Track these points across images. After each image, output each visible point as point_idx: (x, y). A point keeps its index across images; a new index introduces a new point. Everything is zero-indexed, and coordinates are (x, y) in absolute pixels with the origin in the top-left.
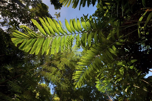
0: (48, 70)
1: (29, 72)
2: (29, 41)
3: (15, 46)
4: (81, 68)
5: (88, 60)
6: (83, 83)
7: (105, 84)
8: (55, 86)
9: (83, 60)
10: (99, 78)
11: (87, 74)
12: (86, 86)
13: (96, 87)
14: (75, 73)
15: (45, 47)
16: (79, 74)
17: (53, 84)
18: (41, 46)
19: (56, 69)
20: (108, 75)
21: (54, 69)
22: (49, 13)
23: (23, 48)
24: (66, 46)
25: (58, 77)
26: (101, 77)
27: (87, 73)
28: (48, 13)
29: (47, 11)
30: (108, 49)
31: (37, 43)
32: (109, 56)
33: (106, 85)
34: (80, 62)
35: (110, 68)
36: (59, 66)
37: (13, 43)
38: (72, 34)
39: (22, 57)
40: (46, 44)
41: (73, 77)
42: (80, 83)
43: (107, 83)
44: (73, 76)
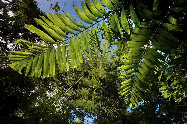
0: (77, 95)
1: (50, 110)
2: (34, 60)
3: (19, 74)
4: (128, 74)
5: (134, 57)
6: (140, 97)
7: (178, 86)
8: (94, 118)
9: (127, 61)
10: (163, 79)
11: (140, 81)
12: (145, 103)
13: (163, 96)
14: (121, 85)
15: (61, 61)
16: (128, 84)
17: (91, 117)
18: (54, 61)
19: (89, 89)
20: (177, 70)
21: (85, 91)
22: (42, 11)
23: (32, 74)
24: (91, 49)
25: (97, 101)
26: (165, 78)
27: (140, 79)
28: (40, 12)
29: (37, 8)
30: (162, 27)
31: (48, 60)
32: (169, 38)
33: (179, 89)
34: (122, 66)
35: (177, 57)
36: (92, 84)
37: (15, 70)
38: (94, 25)
39: (29, 92)
40: (61, 56)
41: (121, 93)
42: (135, 99)
43: (180, 84)
44: (119, 91)
